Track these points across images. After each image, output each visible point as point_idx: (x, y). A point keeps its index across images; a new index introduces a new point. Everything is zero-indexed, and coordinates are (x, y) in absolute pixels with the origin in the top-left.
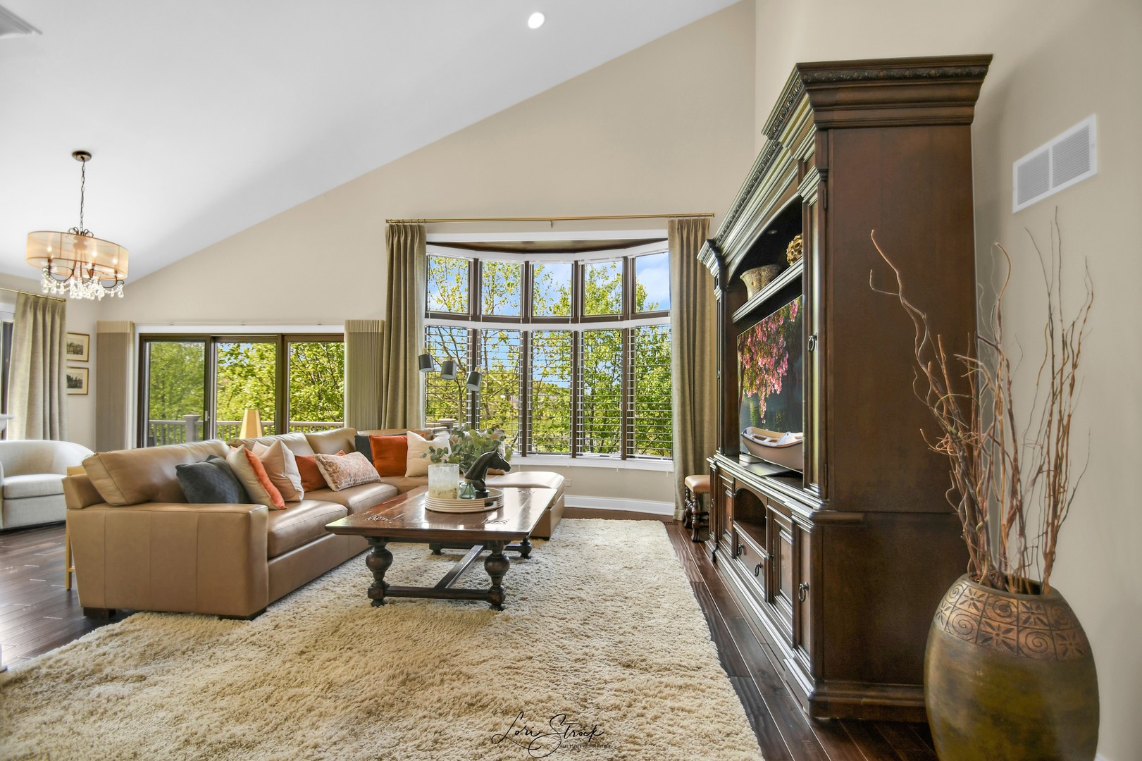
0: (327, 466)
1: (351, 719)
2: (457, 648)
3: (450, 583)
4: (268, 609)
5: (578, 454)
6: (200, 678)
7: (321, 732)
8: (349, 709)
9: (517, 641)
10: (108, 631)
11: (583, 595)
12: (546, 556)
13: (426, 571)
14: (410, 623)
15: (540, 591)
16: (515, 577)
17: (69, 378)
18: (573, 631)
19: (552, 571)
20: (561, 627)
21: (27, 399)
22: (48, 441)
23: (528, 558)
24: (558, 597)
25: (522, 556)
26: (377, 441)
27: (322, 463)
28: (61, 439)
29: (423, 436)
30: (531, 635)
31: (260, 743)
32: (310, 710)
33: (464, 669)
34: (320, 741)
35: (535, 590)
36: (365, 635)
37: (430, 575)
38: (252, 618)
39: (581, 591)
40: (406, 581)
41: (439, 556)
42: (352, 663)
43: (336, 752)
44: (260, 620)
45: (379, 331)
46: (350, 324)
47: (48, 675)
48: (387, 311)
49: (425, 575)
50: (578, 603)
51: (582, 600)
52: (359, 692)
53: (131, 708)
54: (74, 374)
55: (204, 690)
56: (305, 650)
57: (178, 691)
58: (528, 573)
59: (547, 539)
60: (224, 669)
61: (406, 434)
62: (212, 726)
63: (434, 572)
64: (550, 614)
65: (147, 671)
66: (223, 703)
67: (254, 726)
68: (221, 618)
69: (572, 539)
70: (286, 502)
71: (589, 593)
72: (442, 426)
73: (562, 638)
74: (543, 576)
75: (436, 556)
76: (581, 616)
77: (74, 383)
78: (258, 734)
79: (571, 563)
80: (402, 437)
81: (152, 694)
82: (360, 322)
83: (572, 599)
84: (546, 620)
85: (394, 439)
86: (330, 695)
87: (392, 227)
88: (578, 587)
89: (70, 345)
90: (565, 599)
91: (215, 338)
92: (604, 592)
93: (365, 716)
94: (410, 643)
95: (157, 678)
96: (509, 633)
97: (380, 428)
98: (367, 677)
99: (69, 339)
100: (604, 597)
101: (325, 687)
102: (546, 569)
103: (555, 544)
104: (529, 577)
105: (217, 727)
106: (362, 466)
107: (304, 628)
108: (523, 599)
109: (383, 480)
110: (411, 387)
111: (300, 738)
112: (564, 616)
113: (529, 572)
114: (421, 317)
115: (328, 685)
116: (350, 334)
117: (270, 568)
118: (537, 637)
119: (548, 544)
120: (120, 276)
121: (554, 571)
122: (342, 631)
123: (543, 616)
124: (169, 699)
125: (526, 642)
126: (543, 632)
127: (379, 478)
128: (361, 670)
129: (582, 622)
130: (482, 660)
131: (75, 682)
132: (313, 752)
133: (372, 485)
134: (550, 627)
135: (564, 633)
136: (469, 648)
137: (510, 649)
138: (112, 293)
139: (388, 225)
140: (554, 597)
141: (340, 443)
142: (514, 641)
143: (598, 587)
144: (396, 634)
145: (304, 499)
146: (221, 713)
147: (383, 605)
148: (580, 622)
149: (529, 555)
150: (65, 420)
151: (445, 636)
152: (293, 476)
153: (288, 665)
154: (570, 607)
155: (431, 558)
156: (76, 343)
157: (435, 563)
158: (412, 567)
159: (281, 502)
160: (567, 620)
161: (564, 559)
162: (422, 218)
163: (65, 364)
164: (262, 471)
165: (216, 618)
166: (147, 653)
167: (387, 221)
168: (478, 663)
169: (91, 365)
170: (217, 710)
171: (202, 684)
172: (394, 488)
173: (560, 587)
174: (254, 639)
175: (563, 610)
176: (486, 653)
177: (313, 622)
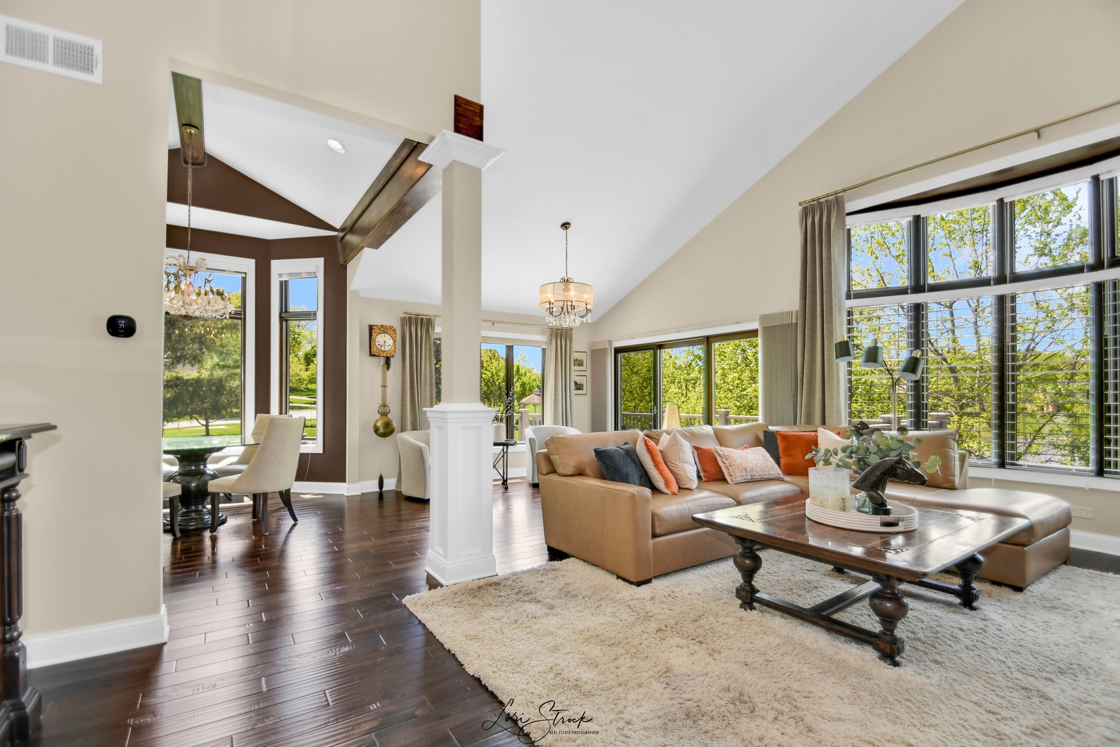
0: (724, 459)
1: (670, 712)
2: (812, 688)
3: (831, 610)
4: (653, 581)
5: (1110, 473)
6: (583, 621)
7: (640, 712)
8: (673, 702)
9: (898, 714)
10: (551, 566)
11: (1050, 690)
12: (1005, 614)
13: (816, 587)
14: (771, 640)
15: (971, 660)
16: (938, 628)
17: (576, 383)
18: (1003, 737)
19: (1008, 638)
20: (983, 722)
21: (553, 398)
22: (565, 427)
23: (973, 609)
24: (999, 678)
25: (960, 604)
26: (785, 437)
27: (720, 455)
28: (572, 426)
29: (838, 434)
30: (924, 715)
31: (593, 695)
32: (640, 686)
33: (808, 719)
34: (634, 719)
35: (963, 655)
36: (721, 634)
37: (818, 593)
38: (639, 584)
39: (1048, 683)
40: (788, 592)
41: (841, 575)
42: (696, 657)
43: (642, 737)
44: (644, 587)
45: (793, 322)
46: (763, 318)
47: (510, 585)
48: (801, 299)
49: (814, 591)
50: (1036, 700)
51: (1044, 697)
52: (689, 690)
53: (536, 627)
54: (579, 380)
55: (581, 632)
56: (664, 628)
57: (566, 626)
58: (962, 630)
59: (1019, 589)
60: (601, 621)
61: (816, 431)
62: (570, 664)
63: (826, 592)
64: (974, 698)
65: (557, 603)
66: (586, 649)
67: (598, 678)
68: (619, 577)
69: (1069, 601)
70: (680, 488)
71: (1064, 691)
72: (884, 423)
73: (977, 740)
74: (987, 641)
75: (836, 574)
76: (1031, 720)
77: (579, 387)
78: (596, 687)
79: (1049, 636)
80: (813, 434)
81: (553, 622)
82: (773, 315)
83: (1025, 689)
84: (962, 703)
85: (803, 436)
86: (662, 680)
87: (805, 209)
88: (1045, 675)
89: (576, 360)
90: (1011, 685)
91: (660, 346)
92: (1098, 699)
93: (683, 717)
94: (761, 660)
95: (560, 611)
96: (890, 698)
97: (795, 424)
98: (702, 678)
99: (576, 356)
100: (1095, 707)
101: (662, 670)
102: (998, 632)
103: (1031, 600)
104: (961, 635)
105: (573, 666)
106: (760, 462)
107: (673, 608)
108: (936, 662)
109: (787, 478)
110: (831, 379)
111: (621, 708)
112: (997, 710)
113: (964, 628)
114: (840, 299)
115: (665, 670)
116: (765, 329)
117: (654, 545)
118: (933, 721)
119: (1018, 596)
120: (588, 307)
121: (1010, 639)
122: (702, 622)
123: (959, 697)
124: (558, 630)
125: (913, 721)
126: (947, 717)
127: (782, 476)
128: (700, 669)
129: (1029, 731)
130: (836, 716)
131: (520, 596)
132: (624, 727)
133: (769, 483)
134: (962, 716)
135: (985, 735)
136: (828, 695)
137: (884, 721)
138: (584, 320)
139: (801, 207)
140: (992, 676)
141: (749, 437)
142: (893, 712)
143: (1089, 687)
144: (752, 645)
145: (697, 488)
146: (581, 656)
147: (751, 610)
148: (1024, 729)
149: (975, 604)
150: (574, 413)
151: (804, 669)
152: (689, 466)
153: (645, 636)
154: (1015, 701)
155: (829, 575)
156: (579, 358)
157: (832, 581)
158: (802, 579)
159: (675, 487)
160: (999, 717)
161: (1038, 627)
162: (839, 188)
163: (573, 373)
164: (659, 458)
165: (615, 577)
166: (564, 589)
167: (800, 204)
168: (831, 719)
169: (588, 373)
170: (580, 653)
171: (581, 627)
172: (797, 488)
173: (1010, 664)
174: (631, 603)
175: (998, 700)
176: (847, 710)
177: (682, 605)
